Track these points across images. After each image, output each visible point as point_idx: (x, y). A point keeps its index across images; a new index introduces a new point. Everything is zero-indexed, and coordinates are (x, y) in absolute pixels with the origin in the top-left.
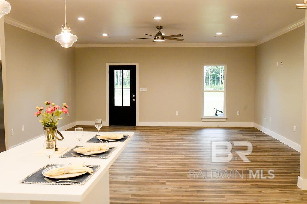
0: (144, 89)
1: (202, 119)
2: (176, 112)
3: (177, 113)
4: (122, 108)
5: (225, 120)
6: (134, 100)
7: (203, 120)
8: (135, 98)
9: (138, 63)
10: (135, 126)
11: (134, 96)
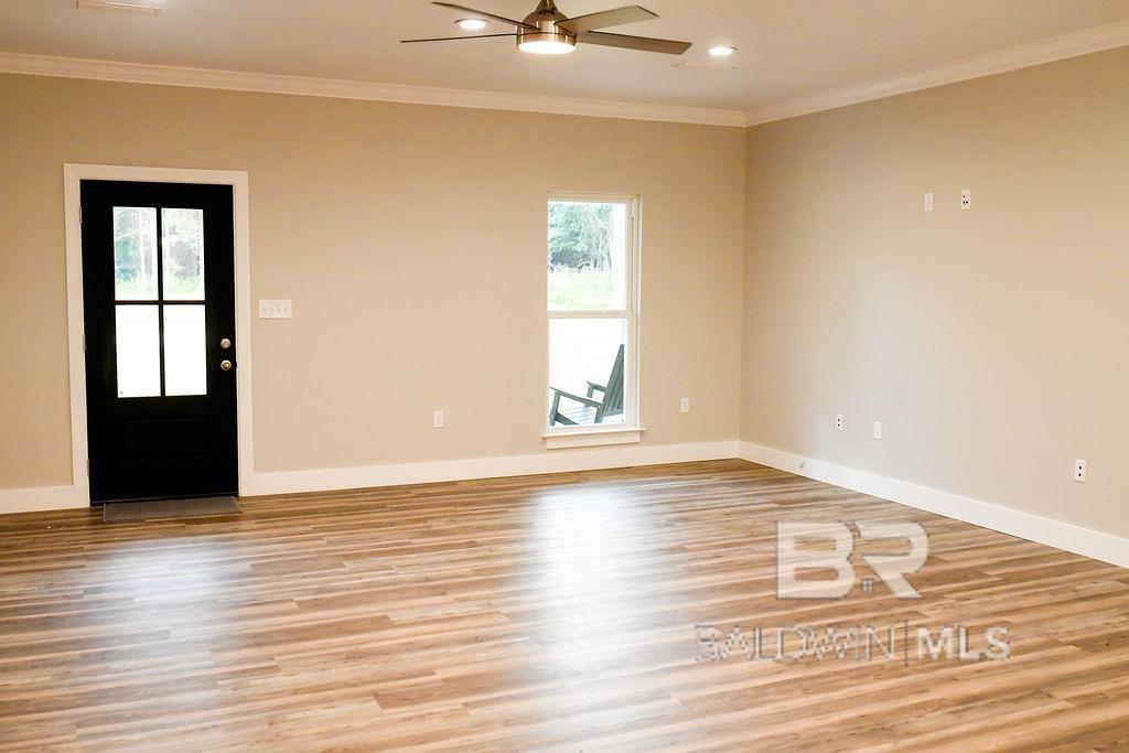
0: (278, 309)
1: (544, 438)
2: (436, 413)
3: (438, 418)
4: (163, 408)
5: (637, 438)
6: (226, 364)
7: (550, 445)
8: (231, 353)
9: (246, 173)
10: (236, 495)
11: (226, 343)
